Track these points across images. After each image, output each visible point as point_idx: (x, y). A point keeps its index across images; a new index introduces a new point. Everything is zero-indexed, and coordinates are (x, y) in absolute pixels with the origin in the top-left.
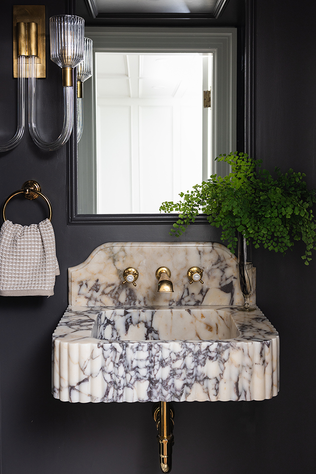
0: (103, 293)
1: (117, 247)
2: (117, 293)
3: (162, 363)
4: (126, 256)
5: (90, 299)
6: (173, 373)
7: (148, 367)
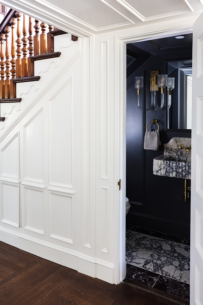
0: (173, 152)
1: (178, 139)
2: (177, 152)
3: (180, 168)
4: (180, 141)
5: (169, 153)
6: (182, 171)
7: (176, 168)
